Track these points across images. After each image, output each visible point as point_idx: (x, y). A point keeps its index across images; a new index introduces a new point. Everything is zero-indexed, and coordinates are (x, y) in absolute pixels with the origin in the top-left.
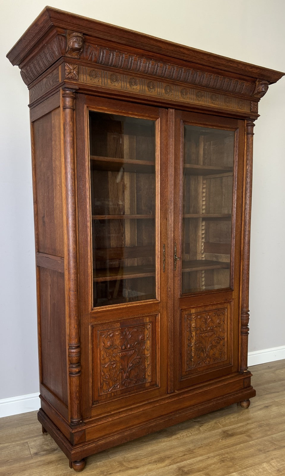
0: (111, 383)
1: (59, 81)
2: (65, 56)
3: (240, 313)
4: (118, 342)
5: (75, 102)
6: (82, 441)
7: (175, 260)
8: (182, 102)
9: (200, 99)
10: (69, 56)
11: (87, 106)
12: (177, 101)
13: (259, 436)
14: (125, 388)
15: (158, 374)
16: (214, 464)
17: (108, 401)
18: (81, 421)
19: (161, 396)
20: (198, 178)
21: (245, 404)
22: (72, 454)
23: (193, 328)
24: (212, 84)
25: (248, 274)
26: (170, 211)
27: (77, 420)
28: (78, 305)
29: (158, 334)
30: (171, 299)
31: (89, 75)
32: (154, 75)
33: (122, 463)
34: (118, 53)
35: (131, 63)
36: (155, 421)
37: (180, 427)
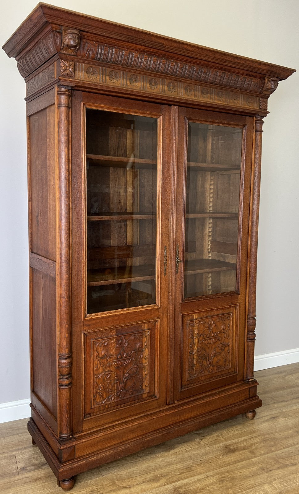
0: (105, 395)
1: (54, 78)
2: (60, 53)
3: (247, 318)
4: (113, 351)
5: (70, 99)
6: (72, 458)
7: (177, 263)
8: (186, 99)
9: (205, 96)
10: (65, 52)
11: (84, 103)
12: (180, 98)
13: (262, 452)
14: (120, 399)
15: (157, 384)
16: (212, 484)
17: (102, 413)
18: (71, 436)
19: (159, 407)
20: (205, 174)
21: (250, 415)
22: (60, 472)
23: (196, 334)
24: (218, 80)
25: (255, 277)
26: (173, 212)
27: (66, 435)
28: (70, 313)
29: (157, 342)
30: (172, 304)
31: (86, 72)
32: (157, 72)
33: (114, 481)
34: (118, 50)
35: (132, 59)
36: (152, 434)
37: (180, 439)
